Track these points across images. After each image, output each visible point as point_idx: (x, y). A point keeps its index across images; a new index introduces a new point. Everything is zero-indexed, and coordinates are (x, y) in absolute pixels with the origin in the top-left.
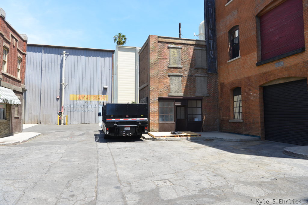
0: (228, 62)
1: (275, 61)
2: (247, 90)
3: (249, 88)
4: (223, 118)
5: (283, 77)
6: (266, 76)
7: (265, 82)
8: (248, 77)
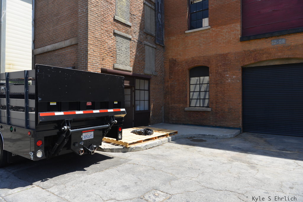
0: (187, 32)
1: (272, 37)
2: (220, 71)
3: (223, 68)
4: (173, 105)
5: (284, 57)
6: (255, 54)
7: (253, 62)
8: (223, 54)
